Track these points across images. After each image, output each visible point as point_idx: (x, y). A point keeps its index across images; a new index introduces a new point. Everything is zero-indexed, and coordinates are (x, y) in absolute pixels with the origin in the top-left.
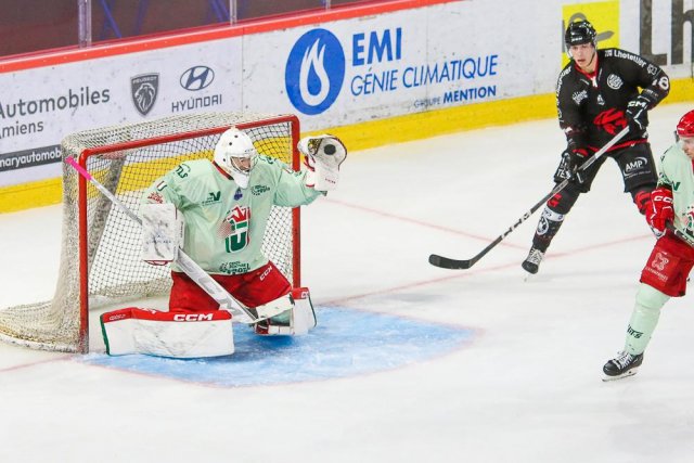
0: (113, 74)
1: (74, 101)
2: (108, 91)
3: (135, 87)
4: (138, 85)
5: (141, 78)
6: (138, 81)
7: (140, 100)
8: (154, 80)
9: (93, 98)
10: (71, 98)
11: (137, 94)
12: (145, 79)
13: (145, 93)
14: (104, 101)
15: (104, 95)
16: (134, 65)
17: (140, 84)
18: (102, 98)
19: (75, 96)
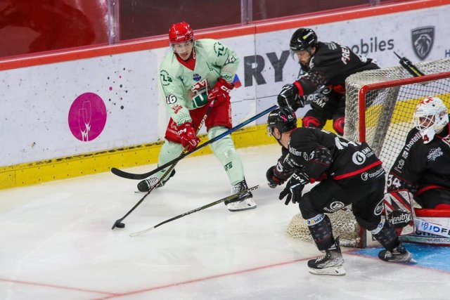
0: (397, 27)
1: (365, 49)
2: (392, 40)
3: (414, 37)
4: (418, 35)
5: (420, 30)
6: (417, 33)
7: (419, 47)
8: (431, 31)
9: (380, 46)
10: (362, 46)
11: (416, 43)
12: (423, 31)
13: (423, 43)
14: (389, 49)
15: (390, 44)
16: (414, 19)
17: (420, 35)
18: (388, 46)
19: (366, 45)
